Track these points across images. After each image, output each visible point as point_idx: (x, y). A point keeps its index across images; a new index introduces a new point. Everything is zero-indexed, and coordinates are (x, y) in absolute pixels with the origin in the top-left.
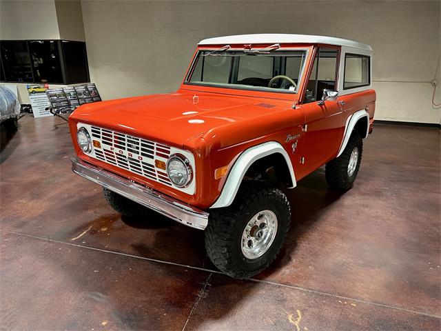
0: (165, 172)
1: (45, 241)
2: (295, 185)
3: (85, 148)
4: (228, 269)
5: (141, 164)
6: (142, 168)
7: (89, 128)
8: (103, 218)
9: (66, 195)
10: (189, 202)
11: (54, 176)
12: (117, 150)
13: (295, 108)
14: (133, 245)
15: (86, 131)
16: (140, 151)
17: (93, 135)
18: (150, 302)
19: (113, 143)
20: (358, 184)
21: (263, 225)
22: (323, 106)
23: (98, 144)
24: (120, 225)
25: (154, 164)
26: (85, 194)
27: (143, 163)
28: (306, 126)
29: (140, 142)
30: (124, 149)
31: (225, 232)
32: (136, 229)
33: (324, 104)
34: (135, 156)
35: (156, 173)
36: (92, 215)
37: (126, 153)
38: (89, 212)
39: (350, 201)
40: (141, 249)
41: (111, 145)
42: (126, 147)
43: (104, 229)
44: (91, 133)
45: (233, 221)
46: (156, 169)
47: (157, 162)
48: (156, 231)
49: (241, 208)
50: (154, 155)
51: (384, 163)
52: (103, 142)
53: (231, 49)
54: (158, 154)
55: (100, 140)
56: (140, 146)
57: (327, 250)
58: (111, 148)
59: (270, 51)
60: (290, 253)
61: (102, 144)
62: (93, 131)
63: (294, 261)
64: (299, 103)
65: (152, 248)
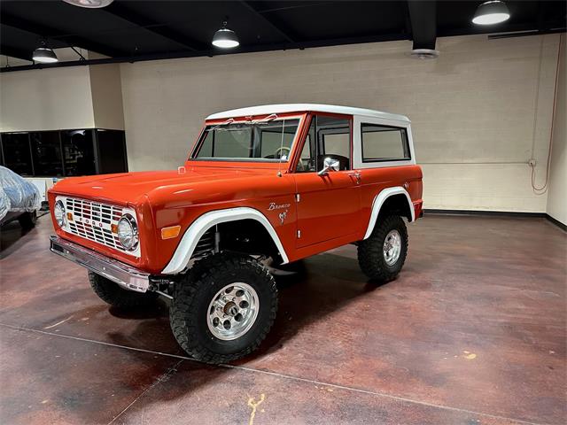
0: (116, 236)
1: (16, 329)
2: (286, 260)
3: (61, 223)
4: (191, 349)
5: (102, 231)
6: (103, 236)
7: (64, 200)
8: (89, 309)
9: (59, 288)
10: (137, 264)
11: (55, 270)
12: (84, 220)
13: (280, 176)
14: (109, 334)
15: (62, 205)
16: (101, 218)
17: (68, 208)
18: (103, 384)
19: (82, 213)
20: (405, 276)
21: (244, 304)
22: (326, 177)
23: (70, 217)
24: (105, 314)
25: (110, 229)
26: (80, 287)
27: (104, 230)
28: (298, 196)
29: (101, 208)
30: (89, 217)
31: (185, 303)
32: (119, 319)
33: (327, 175)
34: (97, 224)
35: (113, 239)
36: (79, 305)
37: (91, 221)
38: (76, 303)
39: (386, 293)
40: (116, 338)
41: (80, 215)
42: (91, 215)
43: (85, 319)
44: (66, 206)
45: (193, 290)
46: (113, 234)
47: (113, 226)
48: (140, 321)
49: (203, 276)
50: (111, 220)
51: (452, 255)
52: (76, 214)
53: (235, 122)
54: (114, 218)
55: (72, 212)
56: (101, 213)
57: (329, 338)
58: (81, 219)
59: (269, 122)
60: (284, 341)
61: (74, 216)
62: (68, 203)
63: (285, 348)
64: (291, 172)
65: (130, 337)
